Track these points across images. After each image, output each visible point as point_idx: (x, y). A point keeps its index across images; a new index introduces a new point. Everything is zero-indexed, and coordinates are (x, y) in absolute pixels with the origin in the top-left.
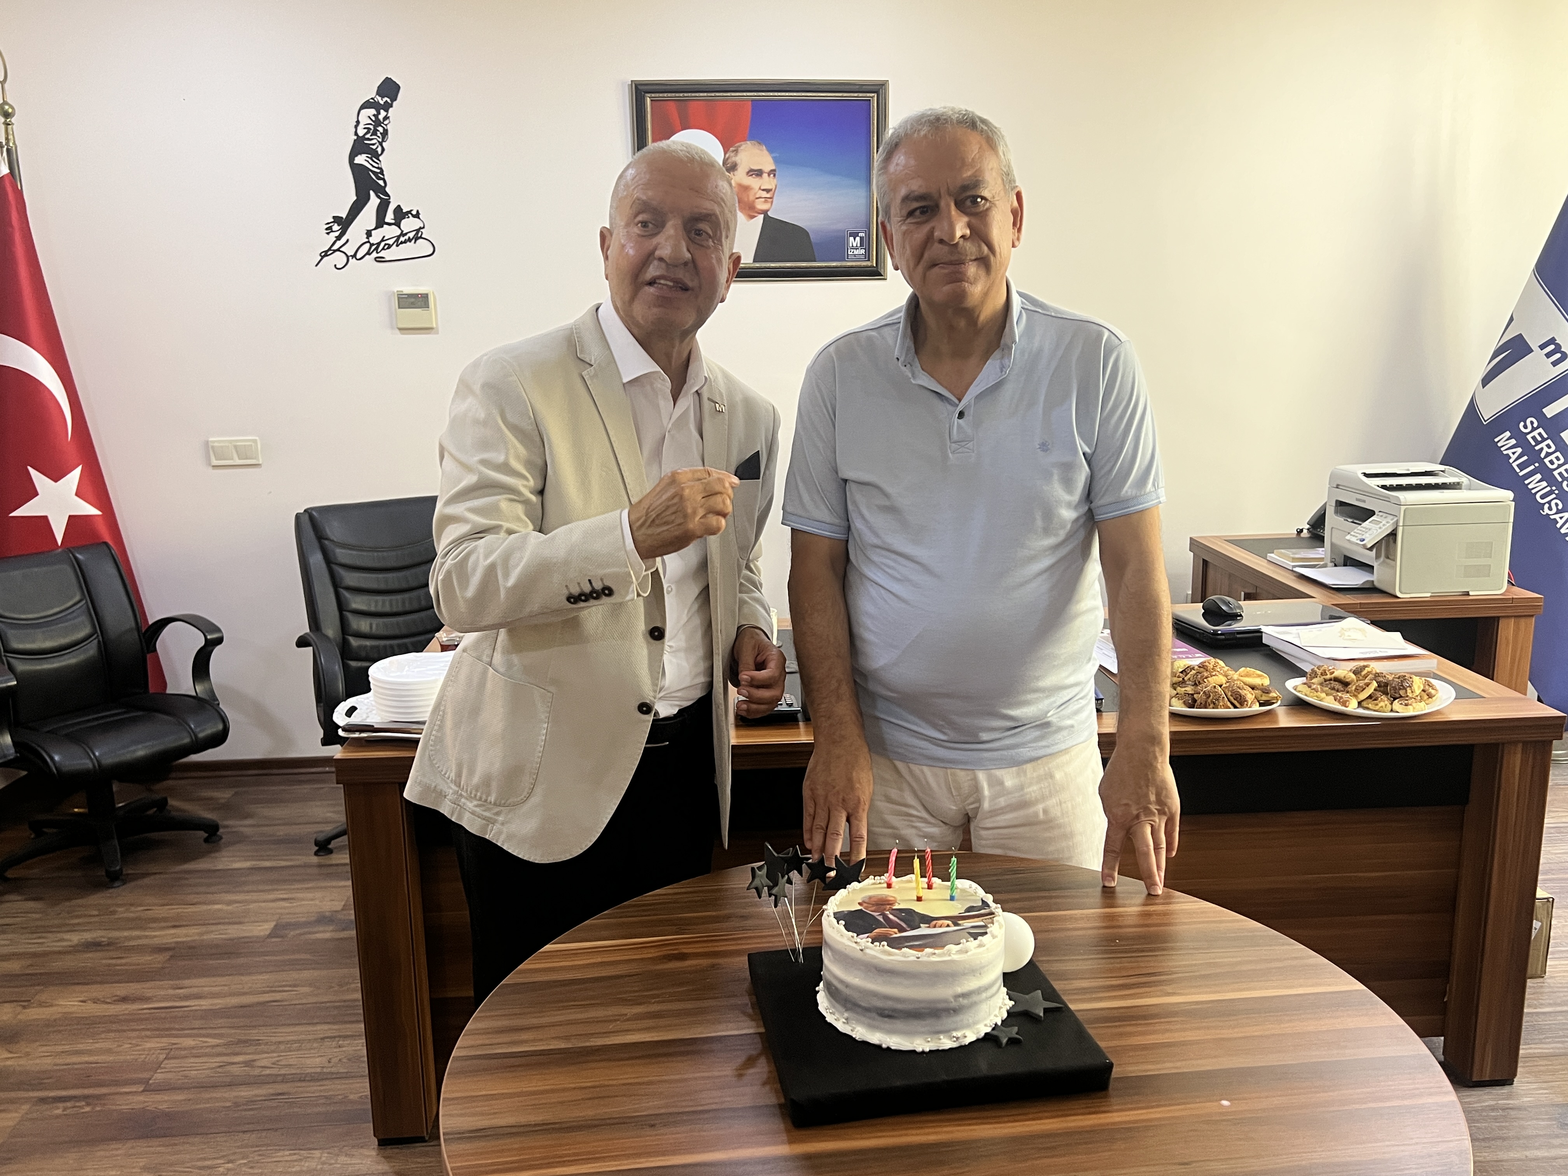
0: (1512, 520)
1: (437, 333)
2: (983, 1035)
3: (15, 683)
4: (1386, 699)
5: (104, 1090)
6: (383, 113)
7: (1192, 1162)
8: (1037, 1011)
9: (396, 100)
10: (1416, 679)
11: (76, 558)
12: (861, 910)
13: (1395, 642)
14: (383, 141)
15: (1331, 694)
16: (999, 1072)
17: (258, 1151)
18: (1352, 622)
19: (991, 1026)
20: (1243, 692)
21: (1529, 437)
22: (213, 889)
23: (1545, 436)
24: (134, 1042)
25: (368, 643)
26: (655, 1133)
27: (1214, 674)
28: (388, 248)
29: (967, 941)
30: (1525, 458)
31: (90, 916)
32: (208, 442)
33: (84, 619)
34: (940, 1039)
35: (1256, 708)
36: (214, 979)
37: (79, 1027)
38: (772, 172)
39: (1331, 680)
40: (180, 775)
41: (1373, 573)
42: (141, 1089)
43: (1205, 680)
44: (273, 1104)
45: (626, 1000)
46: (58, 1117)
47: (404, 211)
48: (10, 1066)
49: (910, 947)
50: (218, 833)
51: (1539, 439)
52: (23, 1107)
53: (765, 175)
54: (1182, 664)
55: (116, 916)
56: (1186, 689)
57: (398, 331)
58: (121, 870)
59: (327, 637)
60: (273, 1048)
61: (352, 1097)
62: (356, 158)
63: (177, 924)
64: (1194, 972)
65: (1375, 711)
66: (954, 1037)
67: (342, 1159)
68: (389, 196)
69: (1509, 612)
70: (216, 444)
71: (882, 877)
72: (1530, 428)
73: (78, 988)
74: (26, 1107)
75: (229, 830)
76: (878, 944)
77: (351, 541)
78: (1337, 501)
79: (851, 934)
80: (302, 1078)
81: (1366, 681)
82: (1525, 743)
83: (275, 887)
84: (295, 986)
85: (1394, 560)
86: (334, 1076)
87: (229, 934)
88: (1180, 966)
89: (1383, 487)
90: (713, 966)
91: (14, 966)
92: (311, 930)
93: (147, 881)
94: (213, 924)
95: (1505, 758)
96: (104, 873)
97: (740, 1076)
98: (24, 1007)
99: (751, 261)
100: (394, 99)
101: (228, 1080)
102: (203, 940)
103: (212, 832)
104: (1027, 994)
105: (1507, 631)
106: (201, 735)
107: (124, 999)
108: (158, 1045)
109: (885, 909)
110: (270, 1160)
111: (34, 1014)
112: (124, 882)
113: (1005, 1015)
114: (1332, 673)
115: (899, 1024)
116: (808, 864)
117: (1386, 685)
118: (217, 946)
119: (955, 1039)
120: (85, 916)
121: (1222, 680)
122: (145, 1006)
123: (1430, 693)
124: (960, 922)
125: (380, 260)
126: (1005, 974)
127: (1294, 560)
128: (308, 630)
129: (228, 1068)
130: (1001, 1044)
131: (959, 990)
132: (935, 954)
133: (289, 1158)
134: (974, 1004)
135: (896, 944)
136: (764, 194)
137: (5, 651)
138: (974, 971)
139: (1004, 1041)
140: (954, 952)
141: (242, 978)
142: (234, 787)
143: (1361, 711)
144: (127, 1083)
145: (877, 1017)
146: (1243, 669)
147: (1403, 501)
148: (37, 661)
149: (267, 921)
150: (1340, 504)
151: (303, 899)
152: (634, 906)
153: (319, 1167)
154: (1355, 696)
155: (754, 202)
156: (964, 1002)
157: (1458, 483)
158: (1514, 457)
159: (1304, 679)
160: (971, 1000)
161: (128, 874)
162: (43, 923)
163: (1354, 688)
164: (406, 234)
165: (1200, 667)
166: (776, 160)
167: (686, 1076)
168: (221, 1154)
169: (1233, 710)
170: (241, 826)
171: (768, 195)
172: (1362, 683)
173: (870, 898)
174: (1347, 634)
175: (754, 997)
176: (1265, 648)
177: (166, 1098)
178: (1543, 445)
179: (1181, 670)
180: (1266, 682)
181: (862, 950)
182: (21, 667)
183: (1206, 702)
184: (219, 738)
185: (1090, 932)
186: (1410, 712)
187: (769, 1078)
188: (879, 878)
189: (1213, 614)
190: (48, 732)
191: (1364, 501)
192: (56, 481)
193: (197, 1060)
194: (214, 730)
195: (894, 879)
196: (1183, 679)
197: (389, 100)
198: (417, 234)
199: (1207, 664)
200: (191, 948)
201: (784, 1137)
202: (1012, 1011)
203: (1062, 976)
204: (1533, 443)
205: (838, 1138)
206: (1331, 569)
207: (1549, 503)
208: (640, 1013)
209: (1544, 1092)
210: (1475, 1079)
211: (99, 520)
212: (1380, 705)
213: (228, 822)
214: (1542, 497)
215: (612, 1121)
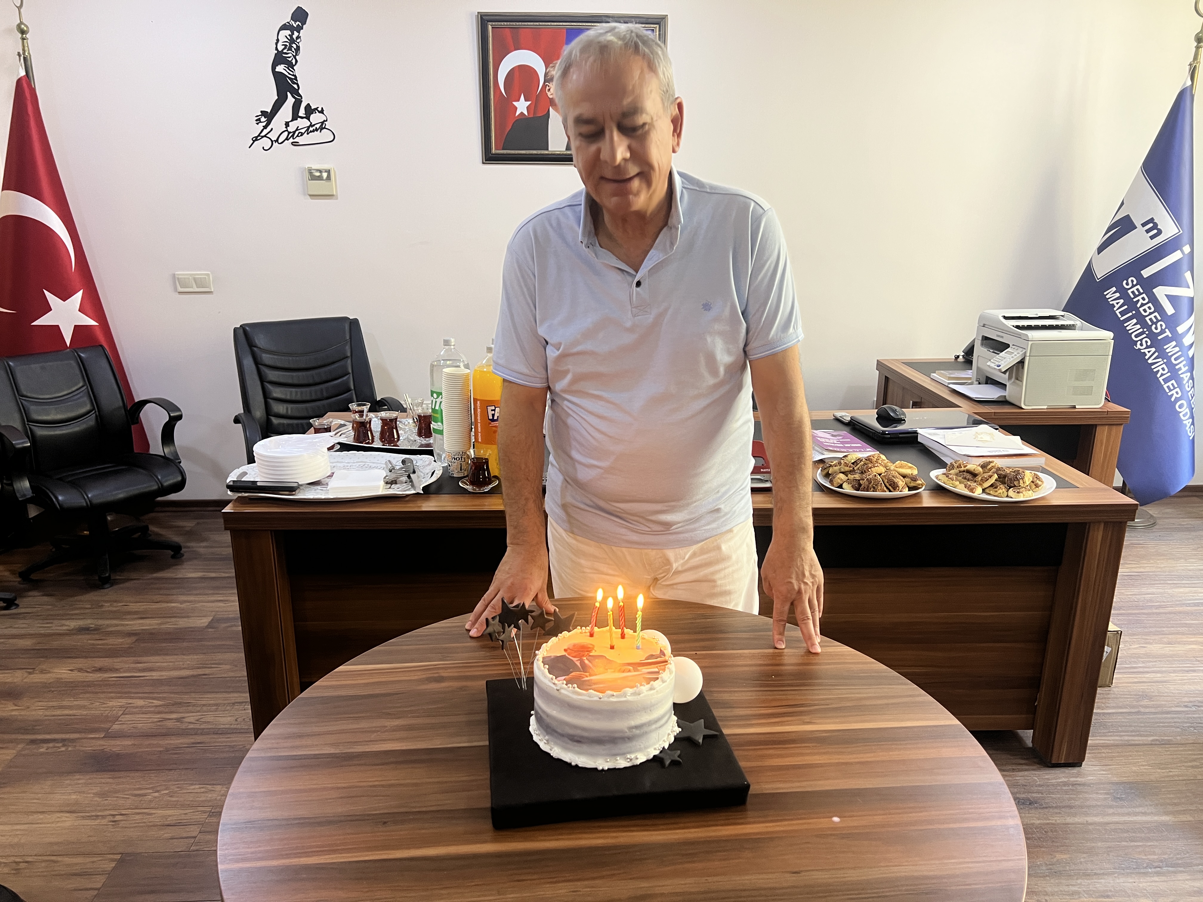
0: (1111, 353)
1: (337, 199)
2: (651, 757)
3: (29, 444)
4: (1003, 487)
5: (76, 736)
6: (296, 34)
7: (802, 871)
8: (697, 738)
9: (305, 24)
10: (1027, 472)
11: (80, 357)
12: (565, 655)
13: (1015, 444)
14: (296, 55)
15: (963, 483)
16: (658, 789)
17: (177, 784)
18: (984, 427)
19: (659, 749)
20: (896, 480)
21: (1130, 292)
22: (173, 592)
23: (1142, 291)
24: (102, 701)
25: (285, 421)
26: (386, 829)
27: (876, 465)
28: (301, 135)
29: (641, 685)
30: (1126, 307)
31: (86, 608)
32: (174, 275)
33: (86, 399)
34: (617, 760)
35: (906, 492)
36: (164, 657)
37: (66, 689)
39: (964, 471)
40: (161, 509)
41: (1006, 390)
42: (102, 736)
43: (869, 470)
45: (389, 714)
46: (42, 754)
47: (312, 108)
48: (15, 715)
49: (595, 689)
50: (182, 552)
51: (1137, 293)
52: (19, 746)
54: (854, 456)
55: (103, 609)
56: (855, 476)
57: (308, 197)
58: (110, 576)
59: (253, 418)
60: (198, 709)
62: (277, 67)
63: (144, 616)
64: (828, 705)
65: (995, 496)
66: (628, 758)
68: (301, 97)
69: (1105, 421)
70: (180, 277)
71: (588, 628)
72: (1130, 285)
73: (70, 660)
74: (20, 746)
75: (191, 549)
76: (570, 685)
77: (273, 348)
78: (983, 336)
79: (551, 676)
80: (216, 732)
81: (990, 474)
82: (1106, 523)
83: (216, 591)
84: (221, 664)
85: (1022, 381)
86: (238, 731)
87: (177, 625)
88: (817, 700)
89: (1018, 327)
91: (27, 643)
92: (227, 624)
93: (128, 584)
94: (170, 617)
95: (1091, 534)
96: (97, 578)
98: (30, 673)
99: (564, 149)
100: (304, 23)
101: (163, 731)
102: (160, 629)
103: (176, 551)
104: (693, 722)
105: (1102, 435)
106: (165, 484)
107: (100, 670)
108: (118, 704)
109: (583, 656)
110: (185, 791)
111: (37, 678)
112: (112, 585)
113: (672, 740)
114: (965, 467)
115: (585, 748)
116: (532, 617)
117: (1005, 476)
118: (169, 633)
119: (629, 760)
120: (81, 608)
121: (882, 470)
122: (113, 675)
123: (1037, 484)
124: (639, 668)
125: (294, 144)
126: (675, 706)
127: (950, 378)
128: (242, 412)
129: (163, 723)
130: (665, 765)
131: (633, 723)
132: (613, 695)
133: (198, 791)
134: (646, 733)
135: (584, 685)
137: (28, 421)
138: (647, 708)
139: (667, 763)
140: (629, 694)
141: (184, 657)
142: (196, 519)
143: (985, 496)
144: (93, 731)
145: (569, 741)
146: (899, 462)
147: (1031, 337)
148: (49, 429)
149: (206, 616)
150: (985, 339)
152: (415, 636)
154: (980, 484)
156: (637, 732)
157: (1073, 325)
158: (1117, 306)
159: (943, 470)
160: (642, 731)
161: (115, 579)
162: (51, 613)
163: (980, 479)
164: (314, 125)
165: (866, 460)
167: (420, 781)
168: (151, 785)
169: (888, 493)
170: (200, 547)
172: (986, 475)
173: (574, 645)
174: (979, 437)
175: (489, 715)
176: (919, 445)
177: (119, 743)
178: (1140, 298)
179: (853, 461)
180: (915, 472)
181: (558, 690)
182: (40, 432)
183: (868, 487)
184: (180, 486)
185: (754, 668)
186: (1021, 498)
188: (584, 628)
189: (884, 418)
190: (58, 479)
191: (1002, 337)
192: (64, 301)
193: (145, 716)
194: (175, 480)
195: (596, 629)
196: (853, 468)
197: (300, 24)
198: (322, 125)
199: (872, 457)
200: (152, 634)
202: (679, 736)
204: (1132, 296)
205: (526, 839)
206: (976, 386)
207: (1141, 340)
208: (397, 726)
209: (1104, 772)
210: (1053, 762)
211: (97, 328)
212: (999, 492)
213: (189, 544)
214: (1136, 336)
215: (354, 818)
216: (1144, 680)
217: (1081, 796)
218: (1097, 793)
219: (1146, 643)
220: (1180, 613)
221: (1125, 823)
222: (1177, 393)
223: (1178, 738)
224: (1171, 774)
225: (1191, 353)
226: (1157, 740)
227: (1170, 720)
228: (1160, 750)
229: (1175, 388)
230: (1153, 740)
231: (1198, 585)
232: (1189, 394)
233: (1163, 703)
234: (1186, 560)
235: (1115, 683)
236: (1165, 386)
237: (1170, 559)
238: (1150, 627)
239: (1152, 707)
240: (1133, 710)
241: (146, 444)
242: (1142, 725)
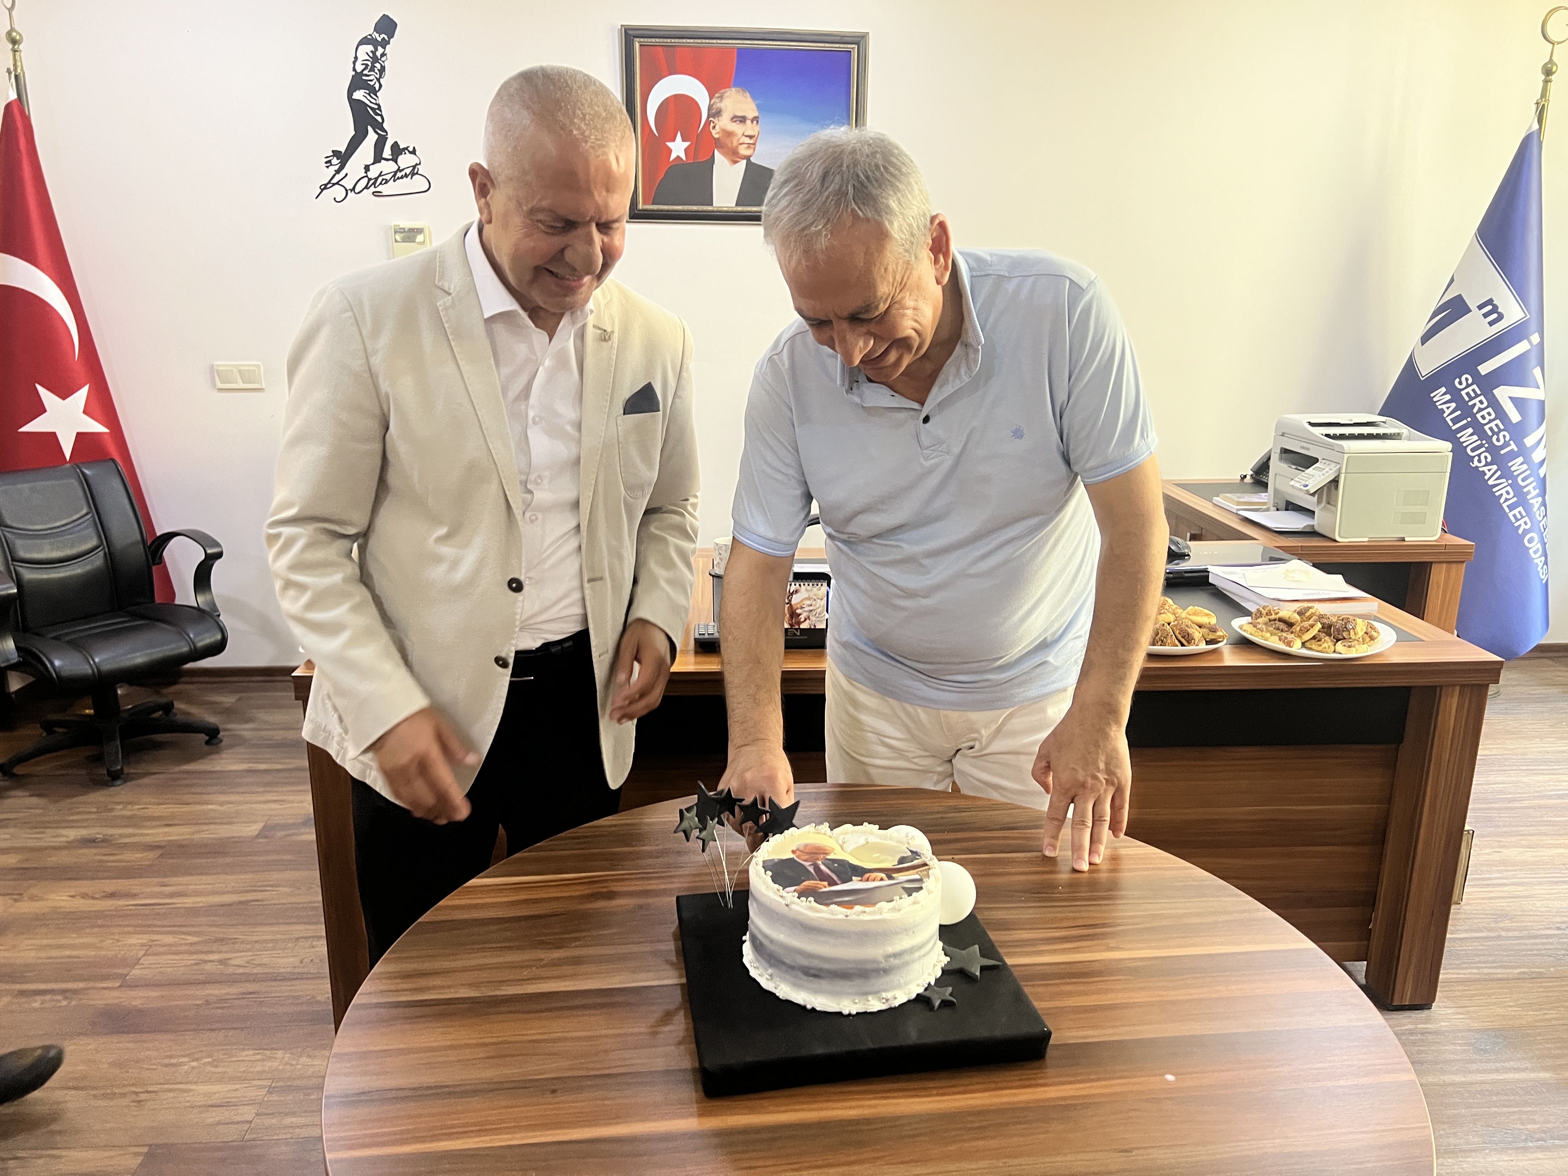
0: (1449, 470)
2: (914, 996)
3: (16, 591)
4: (1329, 640)
5: (81, 985)
6: (380, 50)
7: (1133, 1149)
8: (973, 970)
9: (393, 37)
10: (1359, 621)
11: (84, 474)
12: (793, 859)
13: (1337, 584)
14: (380, 76)
15: (1275, 635)
16: (928, 1040)
17: (224, 1049)
18: (1296, 564)
19: (923, 986)
20: (1190, 631)
21: (1463, 393)
22: (209, 789)
23: (1479, 392)
24: (117, 937)
26: (556, 1100)
28: (386, 183)
29: (901, 898)
30: (1459, 412)
31: (90, 813)
32: (212, 367)
33: (91, 531)
34: (868, 1001)
35: (1203, 647)
36: (200, 877)
37: (66, 921)
38: (755, 119)
39: (1275, 620)
40: (188, 679)
41: (1313, 518)
42: (118, 984)
44: (243, 1003)
45: (546, 942)
46: (35, 1010)
47: (401, 147)
49: (839, 904)
50: (220, 736)
51: (1473, 395)
52: (3, 1000)
53: (748, 122)
55: (113, 814)
58: (122, 769)
60: (249, 946)
61: (319, 998)
62: (354, 94)
63: (170, 823)
64: (1139, 924)
65: (1318, 651)
66: (883, 998)
67: (304, 1060)
68: (386, 132)
69: (1442, 558)
70: (220, 368)
72: (1464, 385)
73: (70, 883)
74: (6, 999)
75: (231, 733)
78: (1282, 449)
79: (777, 886)
80: (275, 978)
81: (1311, 622)
82: (1463, 686)
83: (269, 789)
84: (277, 886)
85: (1336, 506)
86: (305, 976)
87: (219, 833)
88: (1123, 918)
89: (1327, 436)
90: (641, 907)
91: (12, 860)
92: (296, 831)
93: (146, 780)
94: (205, 824)
95: (1442, 700)
96: (105, 772)
97: (654, 1034)
98: (15, 901)
99: (734, 204)
100: (391, 36)
101: (201, 977)
102: (192, 840)
103: (212, 735)
104: (964, 949)
105: (1438, 576)
106: (200, 644)
107: (112, 895)
108: (139, 941)
109: (817, 859)
110: (235, 1059)
111: (24, 907)
112: (125, 782)
113: (939, 973)
114: (1276, 614)
115: (824, 984)
116: (739, 806)
117: (1330, 626)
118: (206, 845)
119: (884, 1001)
120: (86, 812)
121: (1171, 618)
122: (131, 903)
123: (1372, 635)
125: (375, 194)
126: (941, 926)
127: (1238, 503)
129: (201, 966)
130: (934, 1007)
131: (890, 950)
132: (865, 912)
133: (253, 1058)
134: (906, 964)
135: (823, 899)
136: (748, 140)
137: (13, 560)
138: (907, 930)
139: (937, 1003)
140: (886, 910)
141: (227, 877)
142: (238, 692)
143: (1305, 652)
144: (105, 978)
145: (802, 976)
146: (1191, 607)
147: (1346, 449)
148: (42, 571)
149: (255, 822)
150: (1285, 451)
151: (292, 802)
152: (569, 838)
153: (281, 1067)
154: (1299, 636)
155: (737, 147)
156: (897, 962)
157: (1399, 434)
158: (1447, 412)
159: (1249, 619)
160: (902, 960)
161: (128, 774)
162: (43, 819)
163: (1298, 629)
164: (403, 170)
166: (759, 107)
167: (598, 1033)
168: (188, 1052)
169: (1180, 648)
170: (244, 730)
171: (751, 142)
172: (1306, 624)
173: (805, 846)
174: (1291, 575)
175: (680, 943)
176: (1212, 587)
177: (141, 994)
178: (1476, 401)
180: (1213, 621)
181: (787, 905)
182: (29, 575)
184: (219, 648)
186: (1352, 654)
187: (684, 1037)
190: (51, 638)
191: (1308, 449)
192: (64, 398)
193: (176, 957)
194: (213, 640)
197: (386, 37)
198: (413, 170)
200: (182, 846)
201: (694, 1108)
202: (947, 968)
203: (1004, 926)
204: (1467, 399)
205: (752, 1111)
206: (1273, 513)
207: (1479, 455)
208: (559, 959)
209: (1461, 1016)
210: (1395, 1003)
211: (107, 437)
212: (1323, 646)
213: (230, 726)
214: (1473, 450)
215: (513, 1085)
216: (1502, 894)
217: (1434, 1048)
218: (1454, 1044)
219: (1500, 847)
220: (1540, 807)
221: (1493, 1082)
222: (1526, 523)
223: (1552, 969)
224: (1547, 1017)
225: (1542, 472)
226: (1524, 973)
227: (1540, 947)
228: (1531, 985)
229: (1522, 517)
230: (1520, 973)
231: (1562, 771)
232: (1541, 524)
233: (1529, 924)
234: (1541, 739)
235: (1468, 899)
236: (1510, 515)
237: (1523, 738)
238: (1504, 826)
239: (1515, 930)
240: (1492, 935)
241: (171, 593)
242: (1505, 953)
